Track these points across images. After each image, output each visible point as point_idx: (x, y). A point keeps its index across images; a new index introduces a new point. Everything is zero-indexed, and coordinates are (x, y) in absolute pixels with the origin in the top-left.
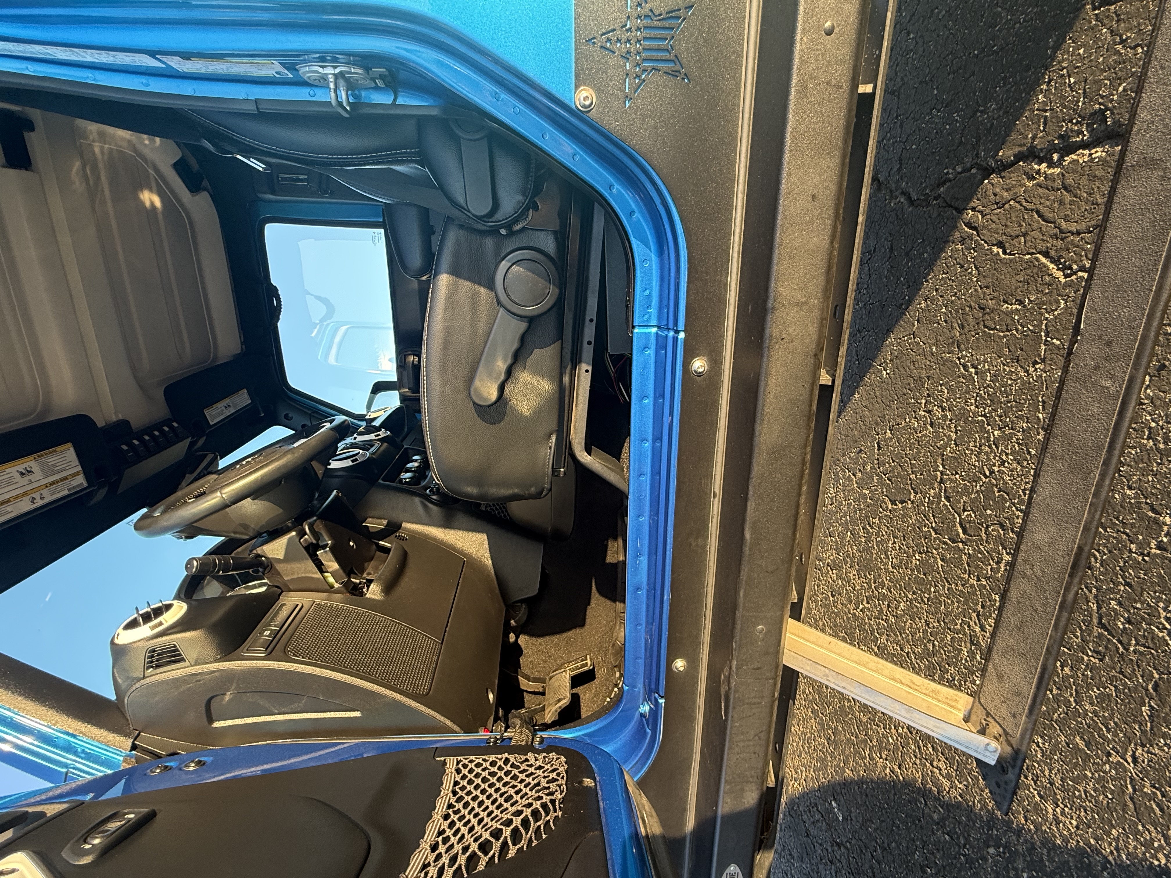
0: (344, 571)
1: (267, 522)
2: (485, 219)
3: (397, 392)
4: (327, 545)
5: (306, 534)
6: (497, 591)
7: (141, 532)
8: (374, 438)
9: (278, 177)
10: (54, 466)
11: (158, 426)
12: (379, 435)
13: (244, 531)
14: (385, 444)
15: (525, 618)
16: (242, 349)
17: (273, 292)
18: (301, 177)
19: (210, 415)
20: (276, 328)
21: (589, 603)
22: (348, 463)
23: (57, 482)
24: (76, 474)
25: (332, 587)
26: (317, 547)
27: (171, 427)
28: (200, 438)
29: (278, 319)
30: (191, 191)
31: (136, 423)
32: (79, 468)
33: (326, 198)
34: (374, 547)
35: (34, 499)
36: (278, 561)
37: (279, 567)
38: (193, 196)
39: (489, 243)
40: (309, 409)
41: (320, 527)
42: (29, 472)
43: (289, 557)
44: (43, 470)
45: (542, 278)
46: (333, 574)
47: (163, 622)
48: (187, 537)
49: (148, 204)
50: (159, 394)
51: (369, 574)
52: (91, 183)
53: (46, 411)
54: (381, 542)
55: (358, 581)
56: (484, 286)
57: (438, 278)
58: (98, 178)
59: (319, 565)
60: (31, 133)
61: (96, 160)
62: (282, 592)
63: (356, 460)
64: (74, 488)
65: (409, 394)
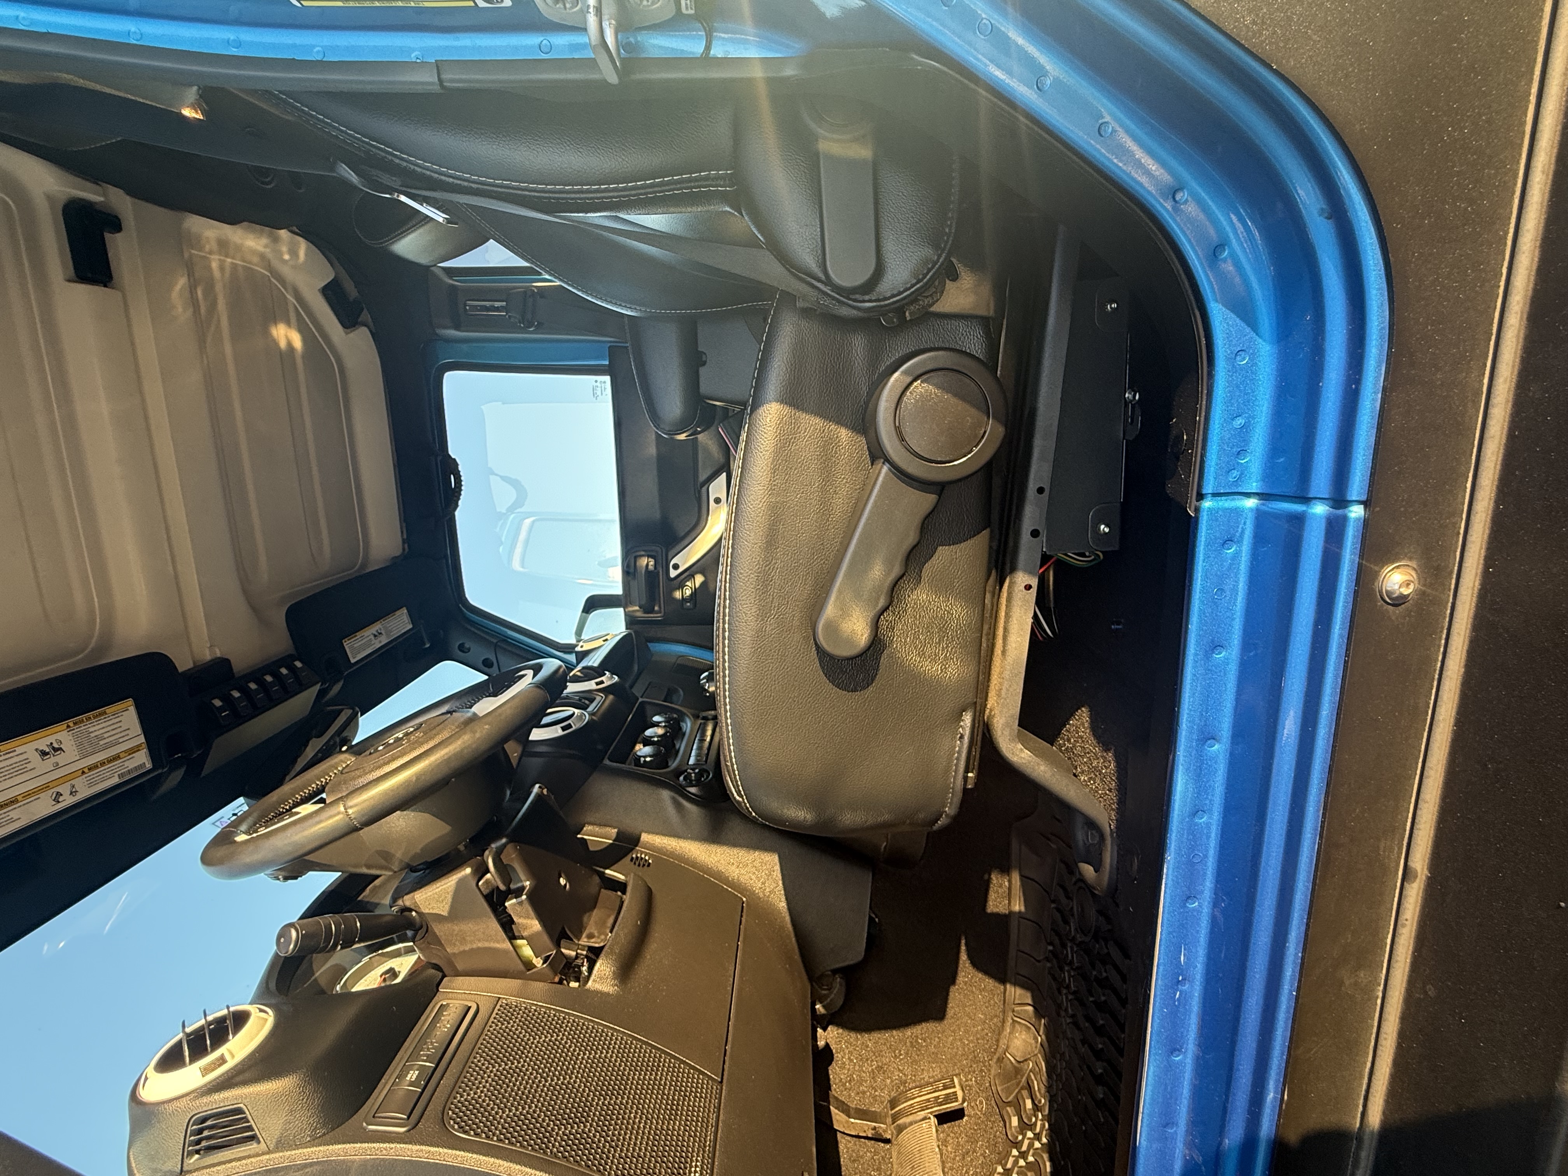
0: (551, 936)
1: (422, 850)
2: (857, 296)
3: (621, 610)
4: (523, 888)
5: (487, 871)
6: (797, 957)
7: (212, 868)
8: (595, 687)
9: (465, 305)
10: (100, 738)
11: (272, 667)
12: (602, 682)
13: (383, 862)
14: (611, 697)
15: (840, 1002)
16: (404, 549)
17: (451, 467)
18: (497, 304)
19: (351, 647)
20: (454, 516)
21: (953, 980)
22: (556, 732)
23: (103, 764)
24: (135, 750)
25: (529, 965)
26: (505, 895)
27: (292, 669)
28: (334, 684)
29: (457, 506)
30: (344, 326)
31: (239, 665)
32: (142, 739)
33: (531, 333)
34: (596, 879)
35: (59, 794)
36: (438, 918)
37: (438, 929)
38: (347, 333)
39: (858, 345)
40: (493, 636)
41: (512, 857)
42: (56, 750)
43: (457, 912)
44: (79, 745)
45: (974, 406)
46: (531, 941)
47: (227, 1057)
48: (286, 878)
49: (283, 344)
50: (279, 618)
51: (591, 936)
52: (203, 310)
53: (104, 646)
54: (608, 871)
55: (573, 954)
56: (846, 426)
57: (761, 411)
58: (213, 306)
59: (507, 925)
60: (118, 235)
61: (212, 278)
62: (444, 976)
63: (569, 726)
64: (129, 772)
65: (639, 614)
